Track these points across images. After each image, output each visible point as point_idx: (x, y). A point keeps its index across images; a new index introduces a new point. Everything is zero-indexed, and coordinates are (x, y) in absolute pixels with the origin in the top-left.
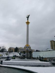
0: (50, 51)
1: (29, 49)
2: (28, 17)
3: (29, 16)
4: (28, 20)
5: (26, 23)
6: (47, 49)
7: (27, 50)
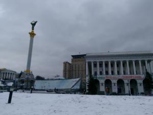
0: (59, 79)
1: (30, 77)
2: (34, 25)
3: (36, 23)
4: (33, 29)
5: (30, 33)
6: (56, 77)
7: (28, 78)
